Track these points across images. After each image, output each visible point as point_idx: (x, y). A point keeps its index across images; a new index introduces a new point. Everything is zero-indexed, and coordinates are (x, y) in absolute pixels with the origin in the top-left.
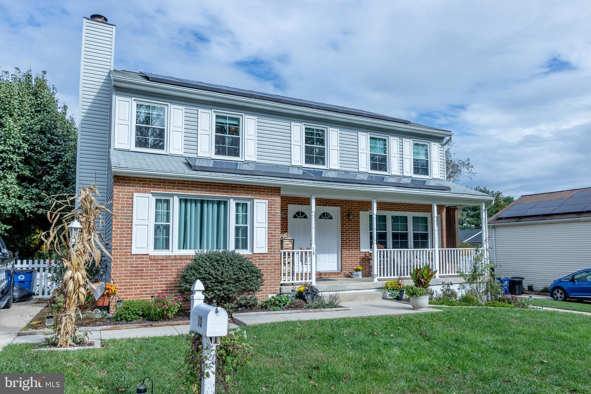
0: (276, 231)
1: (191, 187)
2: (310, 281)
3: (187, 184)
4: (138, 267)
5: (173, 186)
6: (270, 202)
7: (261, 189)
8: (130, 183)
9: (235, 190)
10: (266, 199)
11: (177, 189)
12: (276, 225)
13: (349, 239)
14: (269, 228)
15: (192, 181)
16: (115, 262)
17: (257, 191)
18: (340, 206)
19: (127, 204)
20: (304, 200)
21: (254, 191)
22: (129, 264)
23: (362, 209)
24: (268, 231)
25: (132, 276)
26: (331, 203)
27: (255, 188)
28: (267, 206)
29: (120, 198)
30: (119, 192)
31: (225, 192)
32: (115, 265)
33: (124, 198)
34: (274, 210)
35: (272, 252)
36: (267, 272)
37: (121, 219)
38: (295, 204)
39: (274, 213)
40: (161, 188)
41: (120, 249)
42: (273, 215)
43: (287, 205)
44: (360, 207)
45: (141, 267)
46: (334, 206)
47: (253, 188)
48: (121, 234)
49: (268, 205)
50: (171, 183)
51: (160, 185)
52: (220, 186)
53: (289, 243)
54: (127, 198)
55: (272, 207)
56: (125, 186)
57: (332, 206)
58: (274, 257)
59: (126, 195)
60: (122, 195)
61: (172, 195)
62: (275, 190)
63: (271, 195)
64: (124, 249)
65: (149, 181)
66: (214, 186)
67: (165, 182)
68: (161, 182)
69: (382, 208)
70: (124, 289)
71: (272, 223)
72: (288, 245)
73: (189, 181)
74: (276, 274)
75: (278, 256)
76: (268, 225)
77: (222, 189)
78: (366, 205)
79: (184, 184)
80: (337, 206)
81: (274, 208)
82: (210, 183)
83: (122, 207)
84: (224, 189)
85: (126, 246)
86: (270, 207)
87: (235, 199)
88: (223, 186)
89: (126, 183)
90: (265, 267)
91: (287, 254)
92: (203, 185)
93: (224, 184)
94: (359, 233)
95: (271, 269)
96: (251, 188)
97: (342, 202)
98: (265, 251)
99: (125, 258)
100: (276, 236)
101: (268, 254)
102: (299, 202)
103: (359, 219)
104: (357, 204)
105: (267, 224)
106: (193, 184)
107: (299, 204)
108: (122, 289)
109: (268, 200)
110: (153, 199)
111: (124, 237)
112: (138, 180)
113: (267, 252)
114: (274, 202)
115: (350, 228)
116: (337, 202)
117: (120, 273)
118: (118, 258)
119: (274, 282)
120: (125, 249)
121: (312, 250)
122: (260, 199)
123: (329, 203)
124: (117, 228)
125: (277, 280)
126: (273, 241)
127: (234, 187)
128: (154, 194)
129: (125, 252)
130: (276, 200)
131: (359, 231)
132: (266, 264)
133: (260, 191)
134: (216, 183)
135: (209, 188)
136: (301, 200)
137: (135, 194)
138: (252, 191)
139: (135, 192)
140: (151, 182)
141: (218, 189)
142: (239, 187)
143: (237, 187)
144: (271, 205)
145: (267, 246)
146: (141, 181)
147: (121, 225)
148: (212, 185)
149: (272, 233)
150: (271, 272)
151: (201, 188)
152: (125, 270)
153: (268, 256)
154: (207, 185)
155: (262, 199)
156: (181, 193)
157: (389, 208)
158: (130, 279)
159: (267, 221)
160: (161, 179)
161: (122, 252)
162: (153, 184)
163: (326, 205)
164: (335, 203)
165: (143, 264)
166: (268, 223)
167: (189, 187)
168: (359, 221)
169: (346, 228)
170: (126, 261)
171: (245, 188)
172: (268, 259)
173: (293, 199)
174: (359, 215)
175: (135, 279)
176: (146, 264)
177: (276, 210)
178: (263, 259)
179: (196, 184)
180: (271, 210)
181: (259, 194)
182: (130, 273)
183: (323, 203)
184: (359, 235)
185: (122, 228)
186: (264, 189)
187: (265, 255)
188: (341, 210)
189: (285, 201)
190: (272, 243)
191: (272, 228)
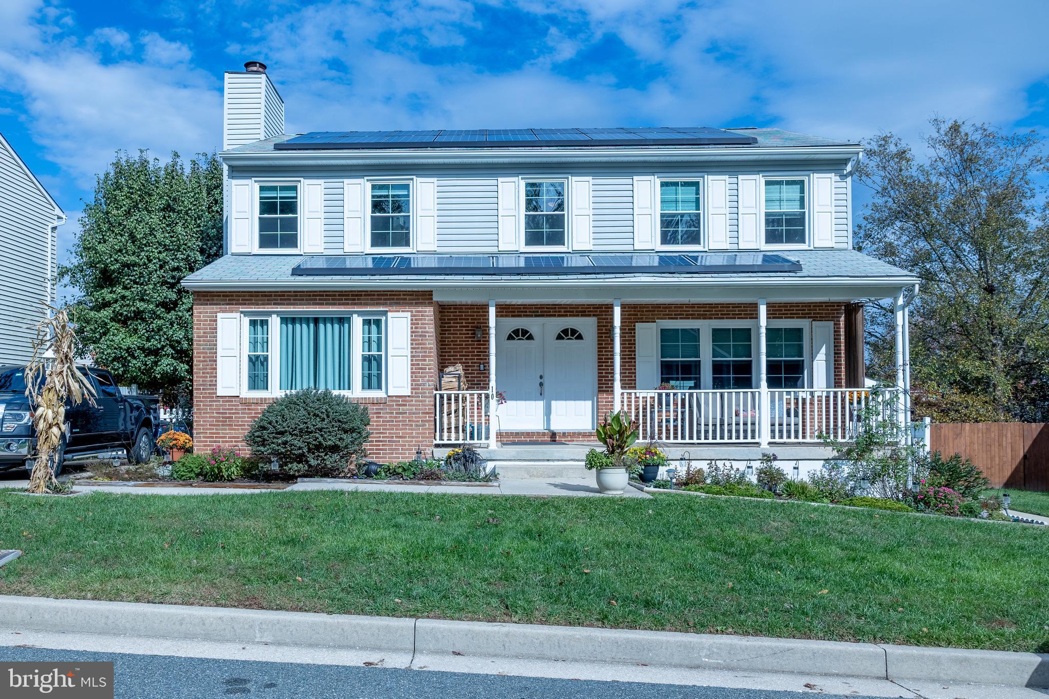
0: (425, 360)
1: (294, 300)
2: (487, 442)
3: (288, 296)
4: (226, 413)
5: (268, 300)
6: (415, 316)
7: (400, 295)
8: (213, 300)
9: (358, 299)
10: (408, 311)
11: (275, 304)
12: (425, 352)
14: (412, 356)
15: (294, 292)
16: (198, 405)
17: (393, 299)
18: (594, 315)
19: (210, 329)
21: (389, 299)
22: (215, 409)
23: (642, 318)
24: (412, 360)
25: (219, 425)
26: (577, 312)
27: (390, 295)
28: (409, 322)
29: (201, 321)
30: (200, 313)
31: (343, 304)
32: (198, 409)
33: (206, 321)
34: (421, 328)
35: (418, 393)
36: (411, 425)
37: (203, 349)
38: (507, 316)
39: (422, 332)
40: (253, 304)
41: (203, 389)
42: (420, 336)
44: (636, 315)
45: (230, 413)
46: (582, 316)
47: (387, 295)
48: (203, 369)
49: (412, 320)
50: (266, 296)
51: (251, 300)
52: (335, 295)
54: (210, 320)
55: (418, 324)
56: (207, 304)
57: (578, 316)
58: (422, 401)
59: (208, 317)
60: (203, 316)
61: (270, 314)
62: (423, 295)
63: (416, 303)
64: (208, 389)
65: (237, 296)
66: (326, 295)
67: (258, 296)
68: (251, 296)
69: (686, 315)
70: (210, 442)
71: (418, 348)
72: (451, 384)
73: (290, 292)
74: (425, 429)
75: (429, 401)
76: (412, 352)
77: (339, 300)
78: (650, 311)
79: (284, 296)
80: (589, 316)
81: (422, 324)
82: (320, 292)
83: (204, 333)
84: (342, 300)
85: (210, 385)
86: (414, 323)
87: (360, 314)
88: (339, 295)
89: (208, 300)
90: (408, 417)
92: (310, 296)
93: (342, 292)
94: (635, 362)
95: (418, 421)
96: (383, 295)
97: (597, 308)
98: (407, 392)
99: (210, 401)
100: (425, 369)
101: (413, 397)
102: (514, 312)
103: (634, 337)
104: (630, 311)
105: (410, 350)
106: (296, 296)
108: (207, 442)
109: (412, 312)
110: (246, 321)
111: (208, 373)
112: (223, 296)
113: (410, 395)
114: (422, 316)
116: (587, 308)
117: (204, 421)
118: (201, 401)
119: (423, 441)
120: (210, 389)
121: (489, 392)
122: (399, 311)
123: (573, 312)
124: (199, 361)
125: (427, 438)
126: (421, 377)
127: (357, 295)
128: (245, 314)
129: (209, 393)
130: (426, 312)
131: (635, 358)
132: (410, 413)
133: (397, 299)
134: (329, 291)
135: (319, 300)
137: (220, 315)
138: (385, 299)
139: (219, 312)
140: (239, 296)
141: (333, 299)
142: (365, 295)
143: (361, 295)
144: (416, 320)
145: (410, 385)
146: (227, 296)
147: (204, 357)
148: (323, 296)
149: (418, 365)
150: (417, 425)
151: (307, 300)
152: (210, 417)
153: (412, 401)
154: (316, 296)
155: (402, 311)
156: (279, 309)
157: (703, 315)
158: (217, 429)
159: (409, 346)
160: (252, 292)
161: (206, 393)
162: (242, 300)
163: (566, 316)
164: (585, 312)
165: (232, 409)
166: (412, 348)
167: (290, 300)
168: (635, 340)
170: (211, 405)
171: (374, 295)
172: (413, 405)
174: (635, 329)
175: (222, 429)
176: (236, 409)
177: (425, 328)
178: (405, 405)
179: (300, 296)
180: (416, 328)
181: (396, 303)
182: (216, 421)
183: (559, 312)
184: (635, 366)
185: (204, 361)
186: (404, 295)
187: (407, 399)
188: (598, 322)
190: (419, 381)
191: (419, 356)
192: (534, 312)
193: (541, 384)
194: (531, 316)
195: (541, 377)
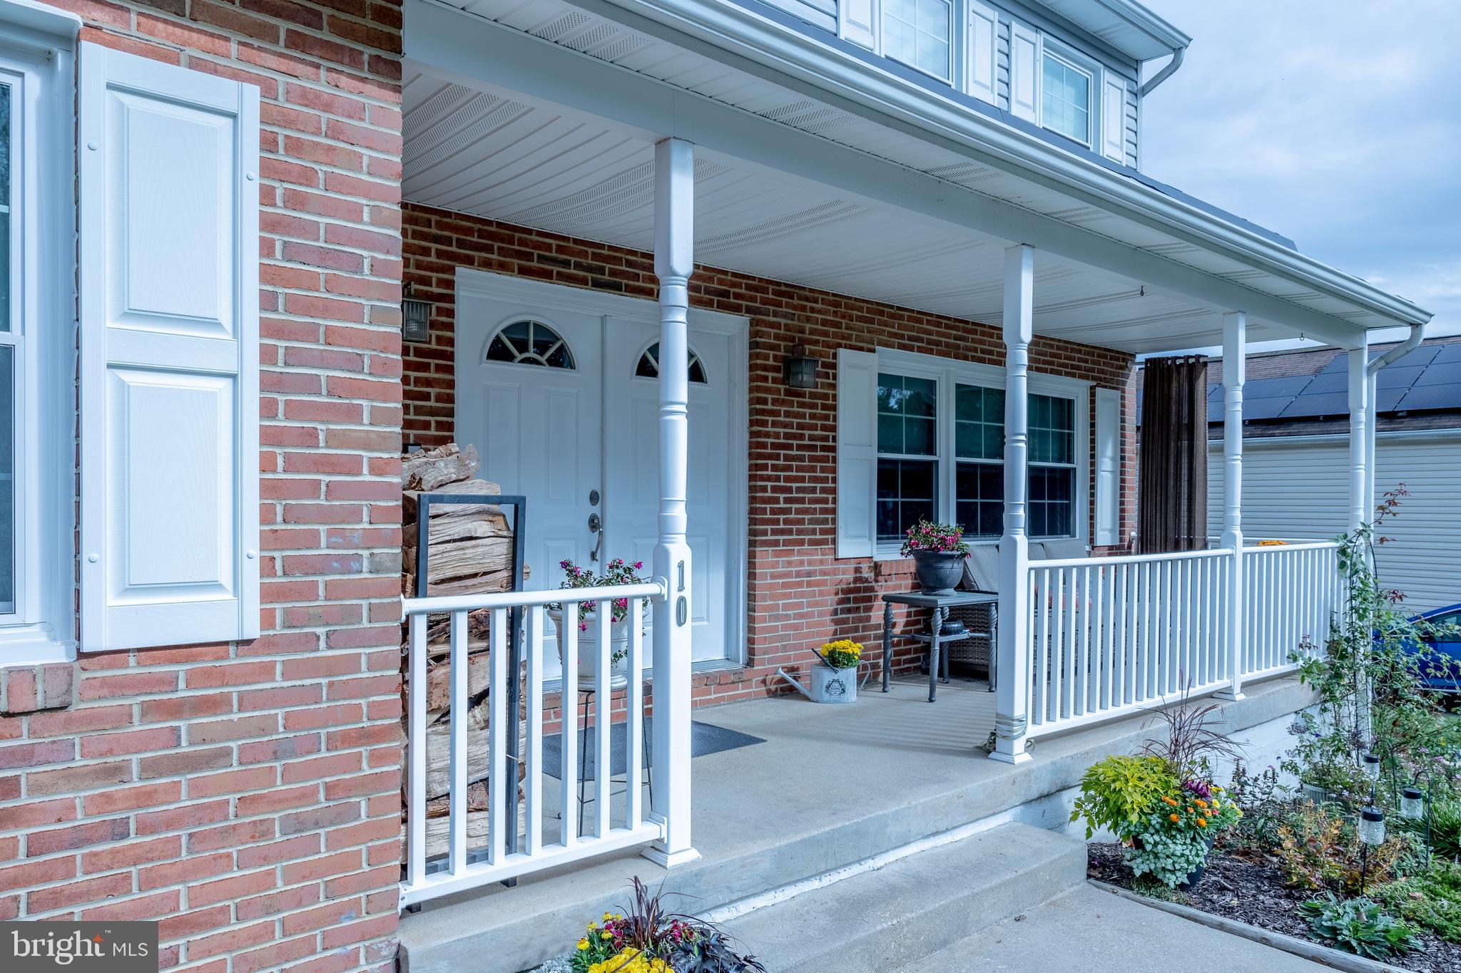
0: (353, 414)
6: (285, 120)
10: (233, 77)
12: (355, 364)
13: (789, 490)
14: (269, 383)
18: (747, 312)
20: (560, 249)
23: (850, 338)
24: (267, 409)
26: (708, 292)
28: (252, 153)
34: (328, 208)
35: (308, 620)
36: (261, 831)
38: (503, 267)
39: (330, 234)
42: (324, 257)
43: (451, 270)
44: (838, 326)
46: (723, 309)
49: (268, 143)
53: (482, 528)
57: (707, 303)
58: (329, 667)
71: (310, 333)
72: (470, 550)
74: (355, 836)
75: (371, 665)
76: (267, 355)
78: (865, 320)
80: (738, 313)
81: (332, 183)
91: (461, 625)
94: (835, 462)
95: (307, 796)
97: (757, 289)
98: (234, 614)
100: (353, 466)
101: (269, 644)
102: (529, 257)
103: (834, 387)
104: (826, 312)
105: (253, 339)
107: (524, 272)
109: (267, 89)
113: (253, 630)
114: (335, 131)
115: (794, 437)
116: (732, 284)
121: (668, 590)
123: (698, 289)
125: (364, 882)
126: (323, 516)
130: (357, 112)
136: (538, 246)
144: (294, 148)
145: (252, 570)
149: (310, 437)
150: (299, 824)
153: (266, 671)
155: (191, 65)
159: (252, 313)
164: (727, 294)
166: (267, 329)
168: (835, 397)
169: (777, 435)
172: (272, 699)
173: (492, 236)
174: (835, 367)
178: (212, 706)
187: (234, 660)
188: (753, 334)
189: (437, 239)
190: (311, 540)
191: (311, 385)
192: (589, 269)
193: (594, 524)
194: (582, 282)
195: (594, 498)
